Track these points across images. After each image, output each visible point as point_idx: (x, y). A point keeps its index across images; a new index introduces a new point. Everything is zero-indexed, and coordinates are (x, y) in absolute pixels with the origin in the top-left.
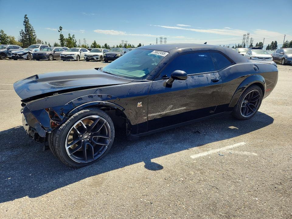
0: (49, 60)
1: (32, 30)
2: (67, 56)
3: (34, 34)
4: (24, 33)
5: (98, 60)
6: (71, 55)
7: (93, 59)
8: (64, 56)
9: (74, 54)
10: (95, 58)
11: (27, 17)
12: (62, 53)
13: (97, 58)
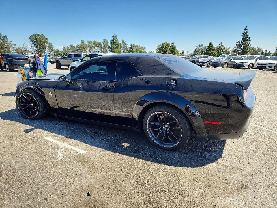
0: (223, 68)
1: (248, 40)
2: (238, 64)
3: (248, 44)
4: (240, 44)
5: (271, 68)
6: (243, 63)
7: (265, 68)
8: (236, 64)
9: (245, 63)
10: (267, 66)
11: (247, 28)
12: (235, 62)
13: (270, 67)
